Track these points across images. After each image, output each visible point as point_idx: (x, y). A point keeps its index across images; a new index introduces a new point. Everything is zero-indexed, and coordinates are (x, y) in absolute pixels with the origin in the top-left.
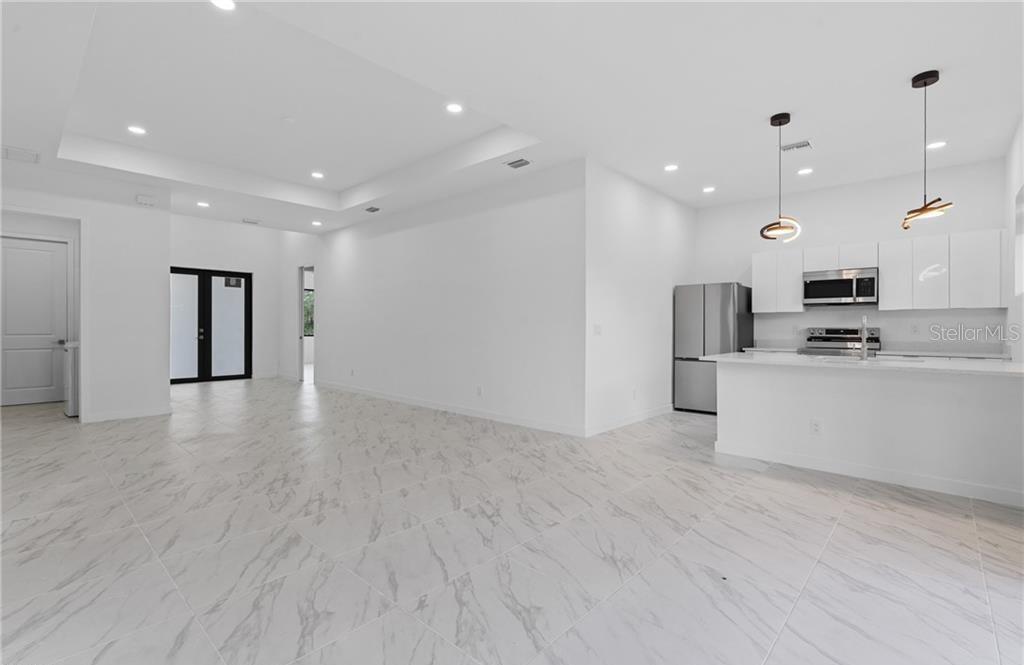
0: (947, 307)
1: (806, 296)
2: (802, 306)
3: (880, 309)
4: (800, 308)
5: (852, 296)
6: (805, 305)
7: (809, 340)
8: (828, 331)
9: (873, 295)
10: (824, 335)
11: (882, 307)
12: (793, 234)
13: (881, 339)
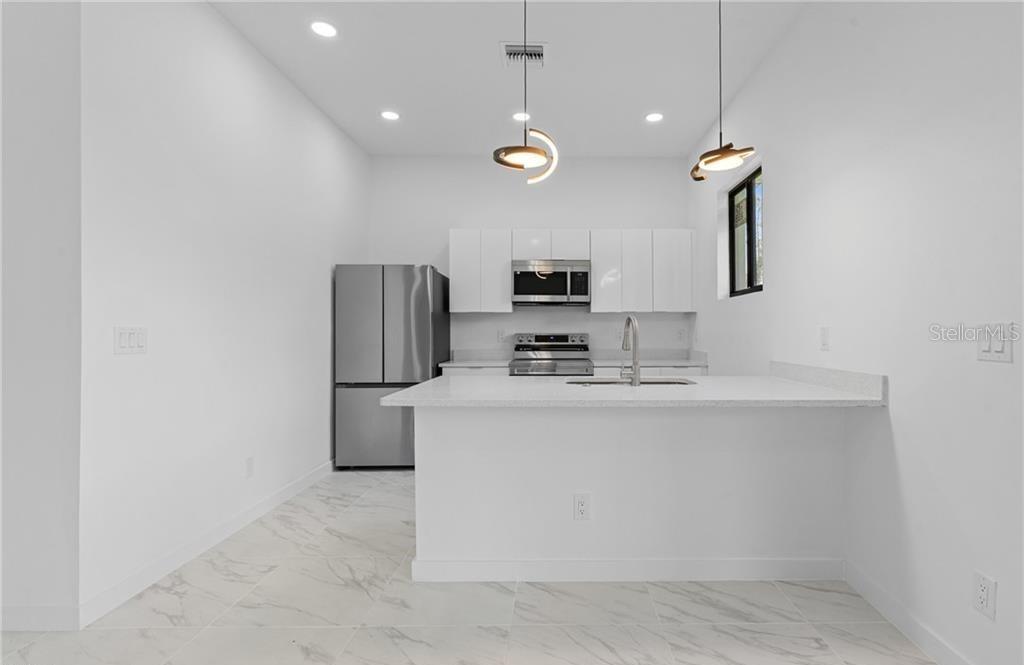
0: (651, 311)
1: (517, 292)
2: (511, 305)
3: (593, 310)
4: (509, 308)
5: (566, 294)
6: (514, 303)
7: (518, 348)
8: (538, 338)
9: (586, 293)
10: (533, 343)
11: (594, 309)
12: (547, 167)
13: (589, 347)
